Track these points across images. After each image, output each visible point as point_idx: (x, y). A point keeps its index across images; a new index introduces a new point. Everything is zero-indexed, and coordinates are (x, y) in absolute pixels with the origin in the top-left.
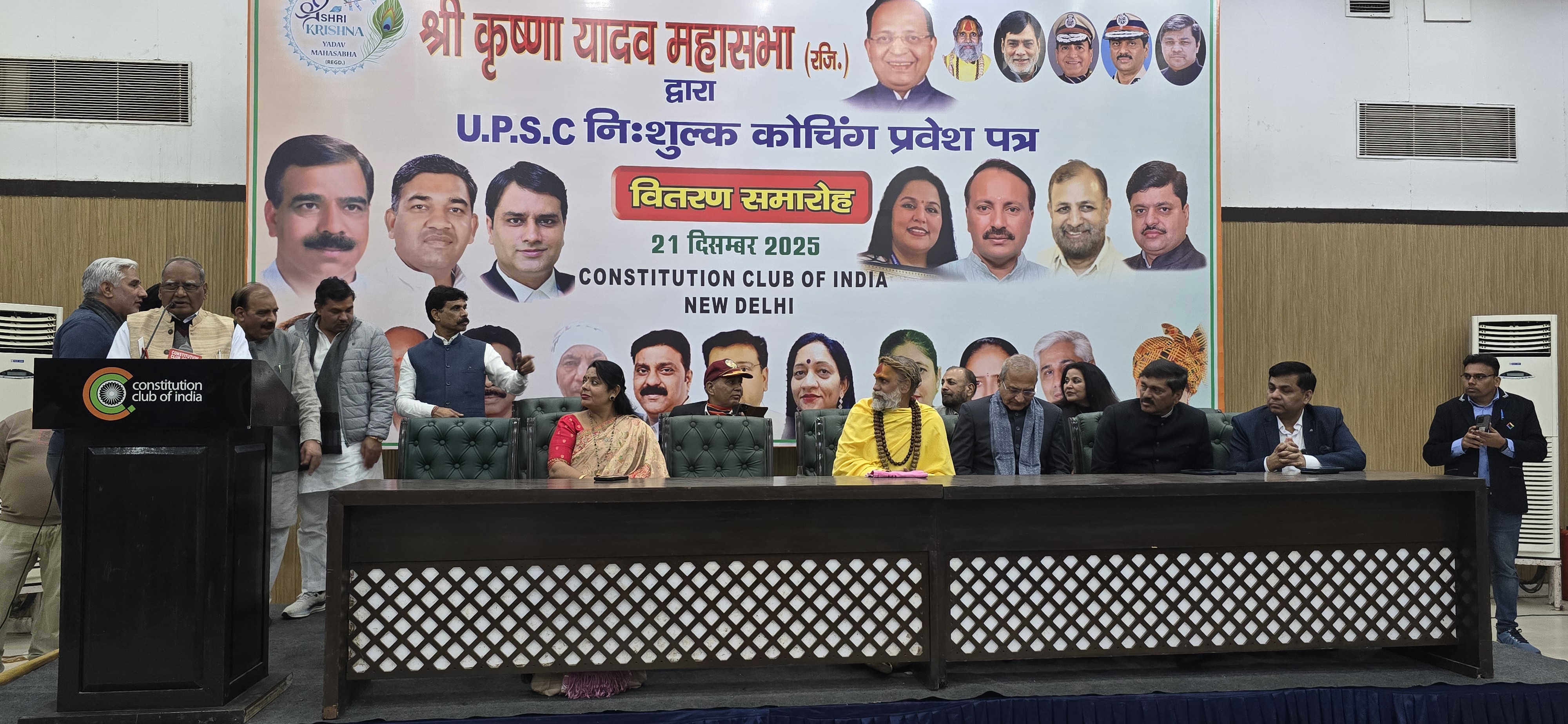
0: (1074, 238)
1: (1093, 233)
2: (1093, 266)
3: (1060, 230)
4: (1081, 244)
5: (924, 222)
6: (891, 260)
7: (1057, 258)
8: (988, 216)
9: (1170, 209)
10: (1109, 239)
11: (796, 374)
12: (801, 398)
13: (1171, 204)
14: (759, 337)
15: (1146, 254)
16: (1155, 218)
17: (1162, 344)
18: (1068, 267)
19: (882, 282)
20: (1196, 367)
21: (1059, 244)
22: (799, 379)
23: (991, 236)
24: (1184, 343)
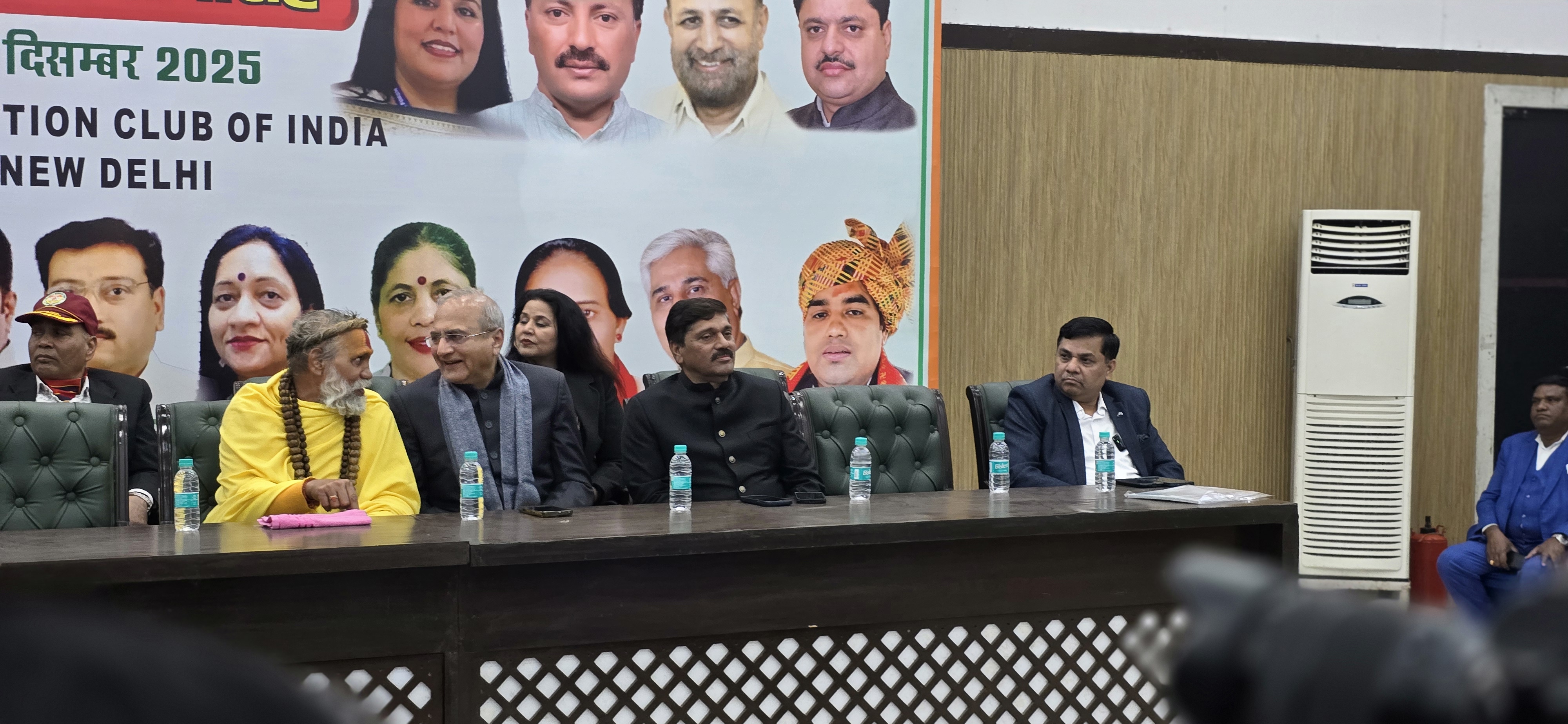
0: (707, 72)
1: (738, 65)
2: (737, 121)
3: (685, 58)
4: (719, 82)
5: (452, 33)
6: (392, 98)
7: (680, 105)
8: (564, 28)
9: (861, 29)
10: (764, 74)
11: (218, 299)
12: (228, 342)
13: (863, 21)
14: (145, 232)
15: (823, 102)
16: (838, 42)
17: (844, 253)
18: (698, 120)
19: (378, 137)
20: (897, 290)
21: (684, 81)
22: (224, 309)
23: (570, 62)
24: (878, 252)
